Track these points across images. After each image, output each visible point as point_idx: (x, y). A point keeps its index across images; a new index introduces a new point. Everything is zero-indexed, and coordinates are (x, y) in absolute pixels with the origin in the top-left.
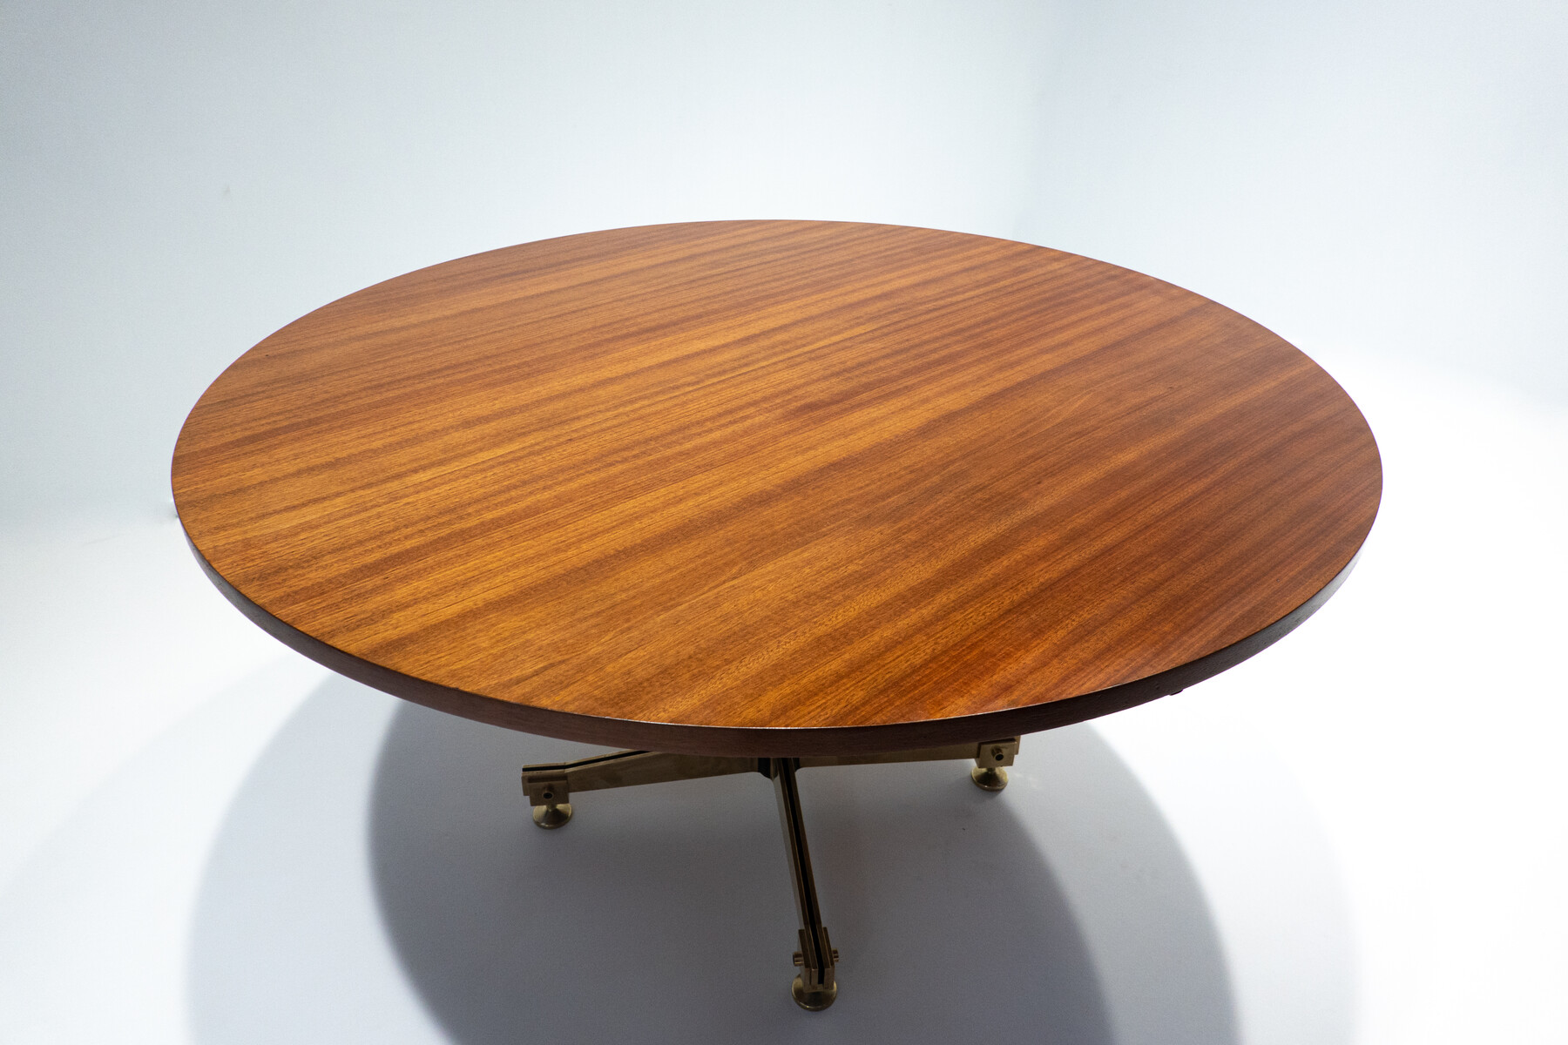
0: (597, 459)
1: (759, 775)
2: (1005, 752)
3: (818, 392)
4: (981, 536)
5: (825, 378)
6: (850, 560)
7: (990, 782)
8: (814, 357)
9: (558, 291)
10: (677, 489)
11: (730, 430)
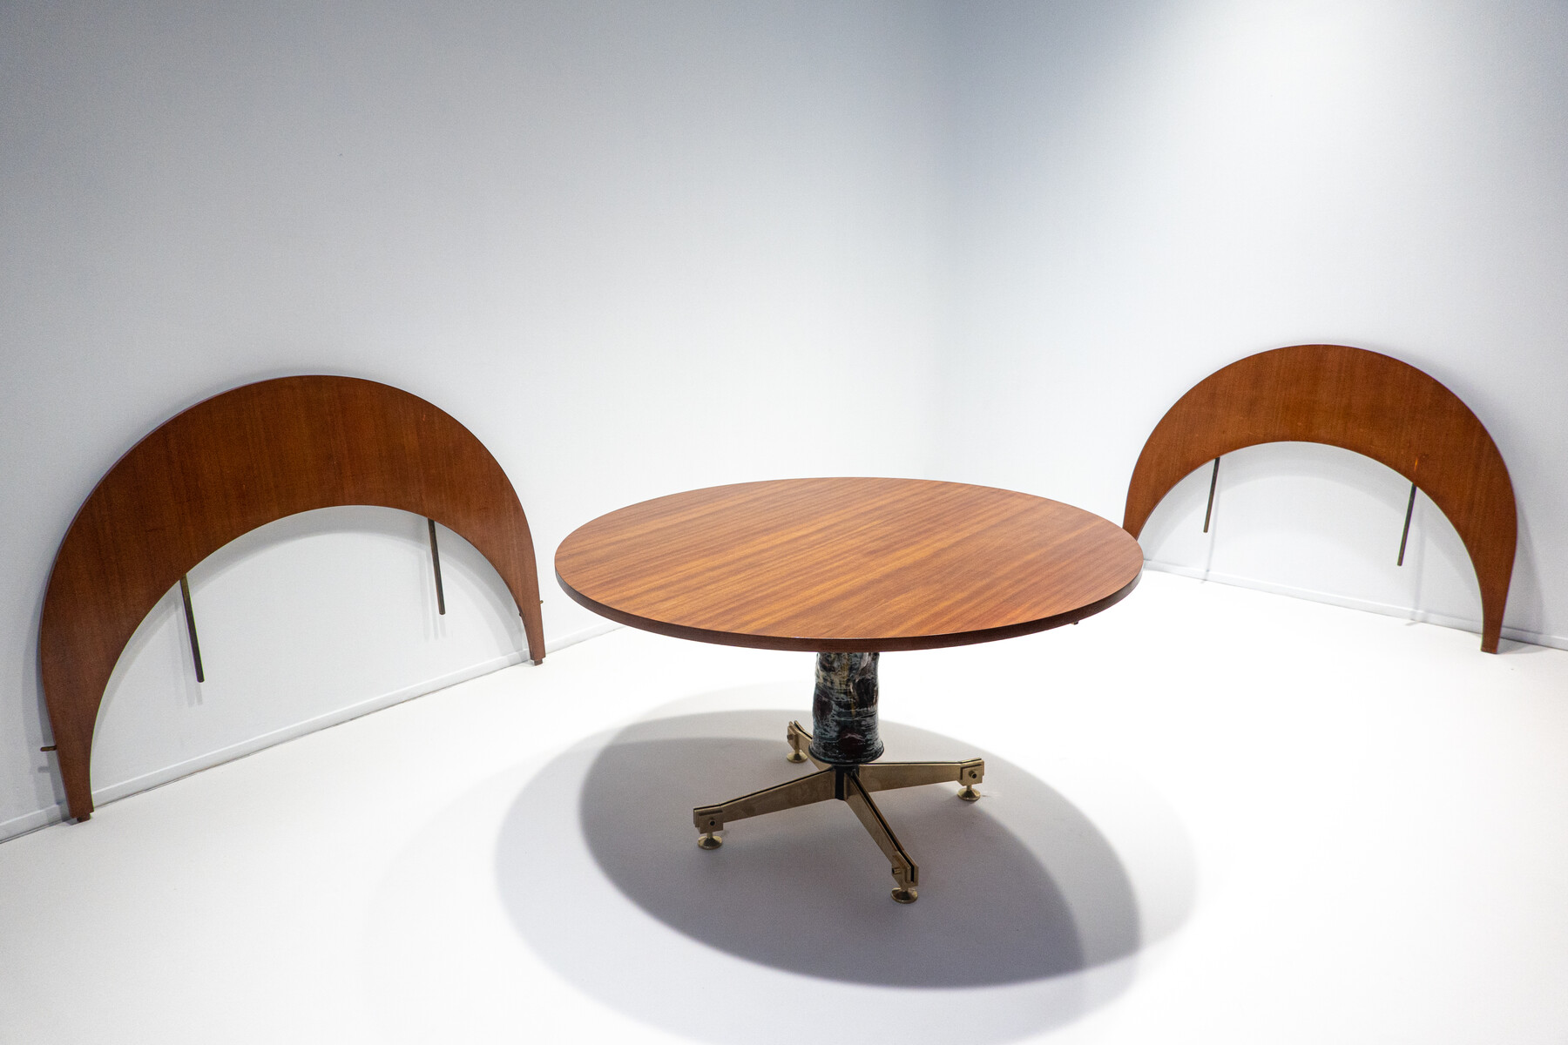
0: (789, 575)
1: (836, 800)
2: (976, 772)
3: (873, 546)
4: (980, 584)
5: (873, 541)
6: (929, 595)
7: (969, 796)
8: (862, 534)
9: (695, 519)
10: (835, 581)
11: (842, 562)
